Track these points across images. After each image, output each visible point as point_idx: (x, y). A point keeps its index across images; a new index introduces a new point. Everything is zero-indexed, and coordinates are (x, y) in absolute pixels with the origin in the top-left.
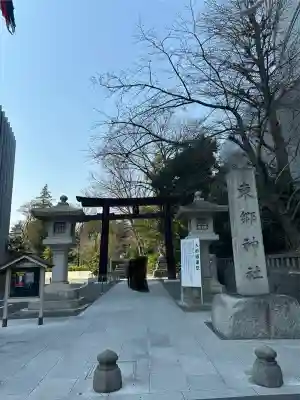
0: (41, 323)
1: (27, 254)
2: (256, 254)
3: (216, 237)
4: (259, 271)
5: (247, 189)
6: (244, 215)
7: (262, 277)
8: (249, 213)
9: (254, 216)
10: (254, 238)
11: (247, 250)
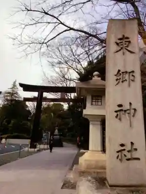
4: (136, 150)
5: (127, 43)
6: (120, 74)
7: (138, 159)
8: (126, 72)
9: (133, 76)
10: (130, 104)
11: (120, 119)
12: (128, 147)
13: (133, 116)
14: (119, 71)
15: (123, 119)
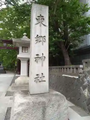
4: (44, 77)
5: (42, 20)
6: (38, 37)
7: (45, 81)
8: (41, 36)
9: (45, 39)
10: (43, 54)
11: (37, 62)
12: (41, 76)
13: (44, 60)
14: (38, 35)
15: (38, 62)
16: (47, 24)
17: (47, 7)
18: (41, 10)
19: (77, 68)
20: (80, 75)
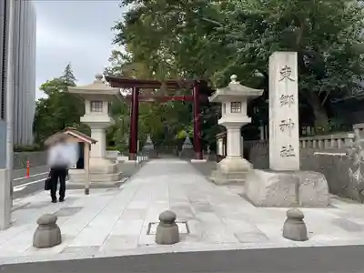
0: (87, 192)
1: (70, 130)
2: (290, 135)
3: (249, 120)
4: (293, 150)
5: (289, 73)
6: (284, 98)
7: (294, 155)
8: (288, 96)
9: (292, 99)
10: (290, 119)
12: (288, 148)
13: (292, 128)
14: (283, 95)
15: (285, 131)
16: (296, 78)
17: (296, 53)
18: (287, 59)
19: (343, 139)
20: (349, 150)
